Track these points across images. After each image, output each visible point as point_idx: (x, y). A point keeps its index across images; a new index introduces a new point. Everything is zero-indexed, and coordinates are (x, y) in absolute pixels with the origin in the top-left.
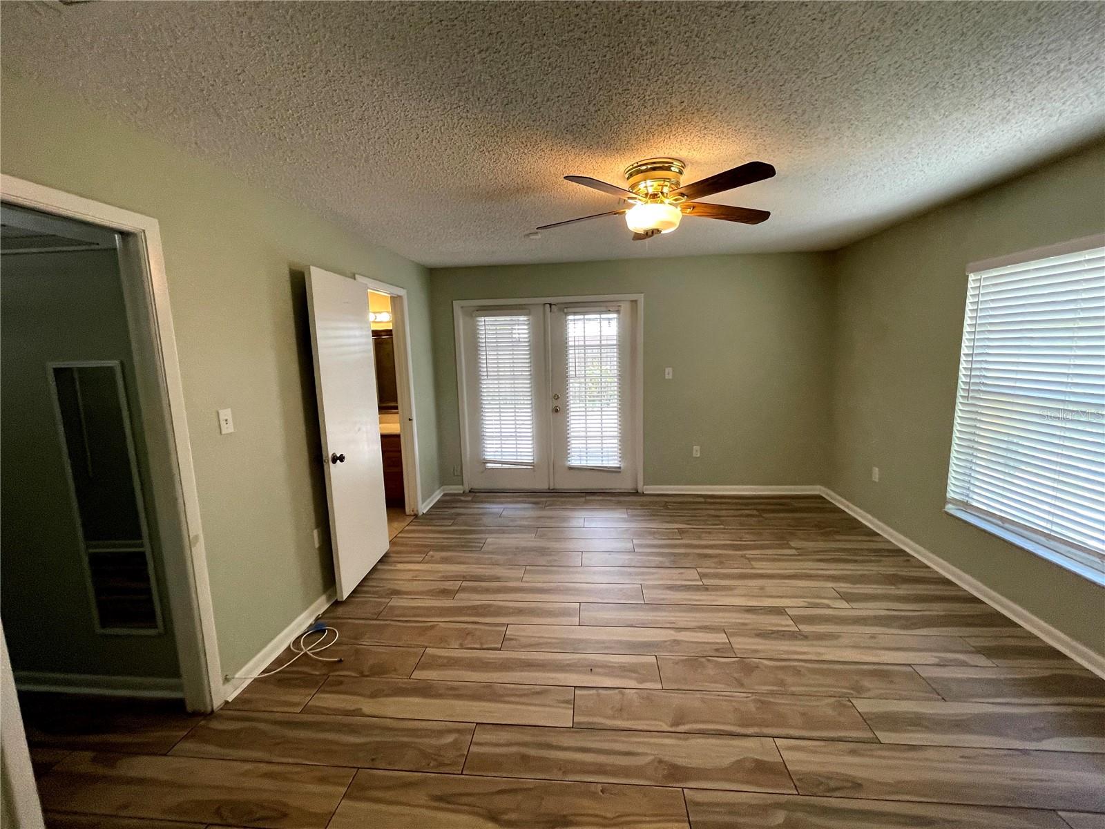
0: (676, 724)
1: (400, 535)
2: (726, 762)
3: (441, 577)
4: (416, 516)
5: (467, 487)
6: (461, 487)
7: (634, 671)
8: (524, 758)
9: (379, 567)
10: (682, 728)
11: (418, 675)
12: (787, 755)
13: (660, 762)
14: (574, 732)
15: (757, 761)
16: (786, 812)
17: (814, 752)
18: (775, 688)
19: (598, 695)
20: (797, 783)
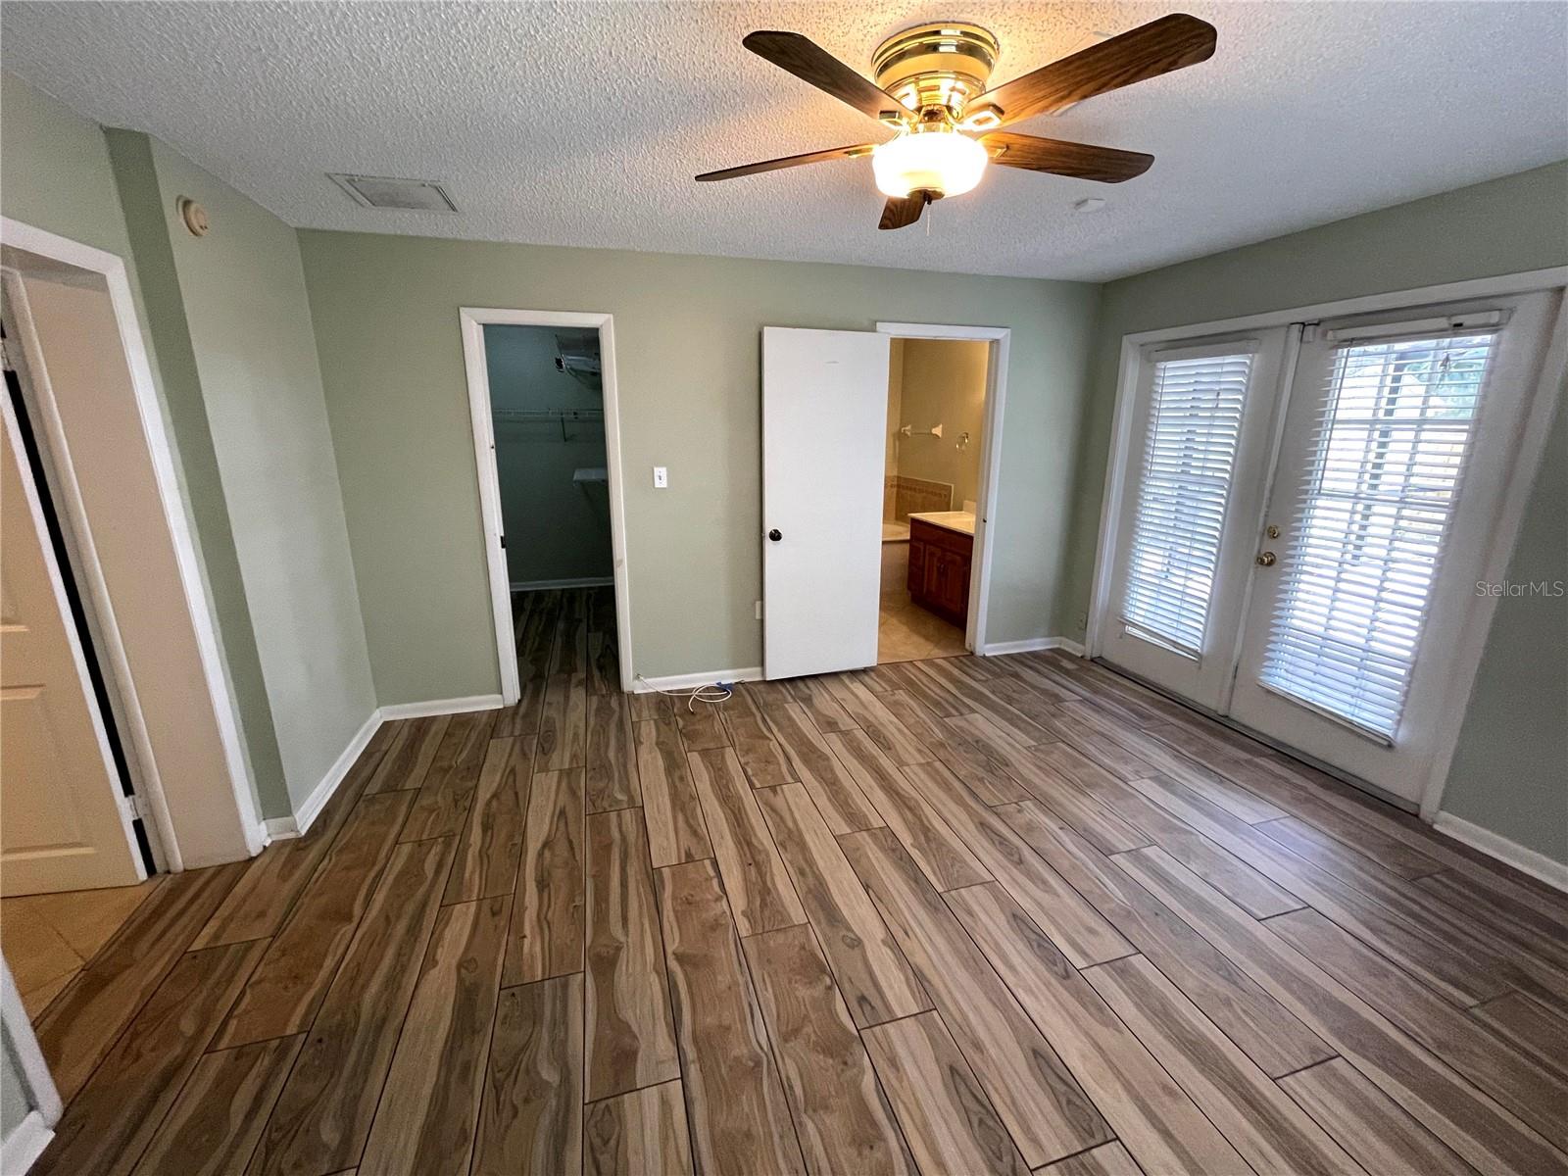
0: (680, 958)
1: (919, 664)
2: (628, 1015)
3: (858, 714)
4: (972, 653)
5: (1088, 649)
6: (1080, 647)
7: (764, 904)
8: (608, 847)
9: (844, 678)
10: (673, 964)
11: (694, 758)
12: (651, 1096)
13: (618, 949)
14: (647, 872)
15: (635, 1053)
16: (558, 1082)
17: (665, 1140)
18: (798, 1091)
19: (709, 879)
20: (602, 1105)
